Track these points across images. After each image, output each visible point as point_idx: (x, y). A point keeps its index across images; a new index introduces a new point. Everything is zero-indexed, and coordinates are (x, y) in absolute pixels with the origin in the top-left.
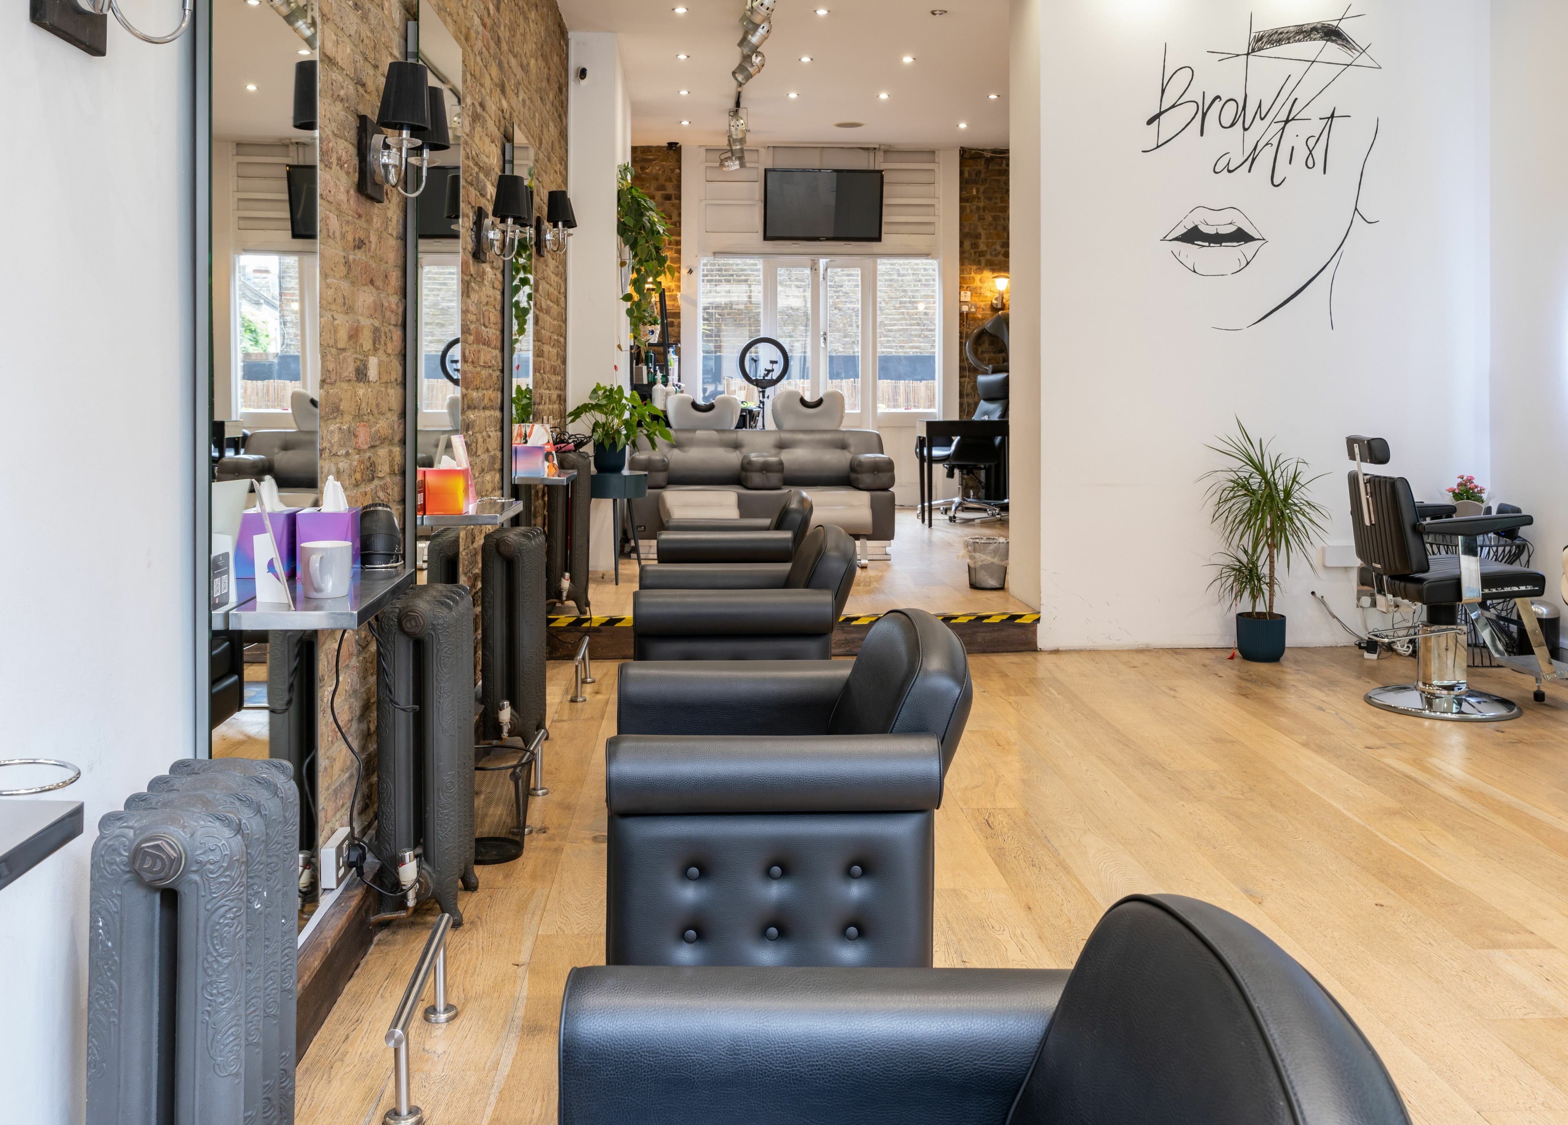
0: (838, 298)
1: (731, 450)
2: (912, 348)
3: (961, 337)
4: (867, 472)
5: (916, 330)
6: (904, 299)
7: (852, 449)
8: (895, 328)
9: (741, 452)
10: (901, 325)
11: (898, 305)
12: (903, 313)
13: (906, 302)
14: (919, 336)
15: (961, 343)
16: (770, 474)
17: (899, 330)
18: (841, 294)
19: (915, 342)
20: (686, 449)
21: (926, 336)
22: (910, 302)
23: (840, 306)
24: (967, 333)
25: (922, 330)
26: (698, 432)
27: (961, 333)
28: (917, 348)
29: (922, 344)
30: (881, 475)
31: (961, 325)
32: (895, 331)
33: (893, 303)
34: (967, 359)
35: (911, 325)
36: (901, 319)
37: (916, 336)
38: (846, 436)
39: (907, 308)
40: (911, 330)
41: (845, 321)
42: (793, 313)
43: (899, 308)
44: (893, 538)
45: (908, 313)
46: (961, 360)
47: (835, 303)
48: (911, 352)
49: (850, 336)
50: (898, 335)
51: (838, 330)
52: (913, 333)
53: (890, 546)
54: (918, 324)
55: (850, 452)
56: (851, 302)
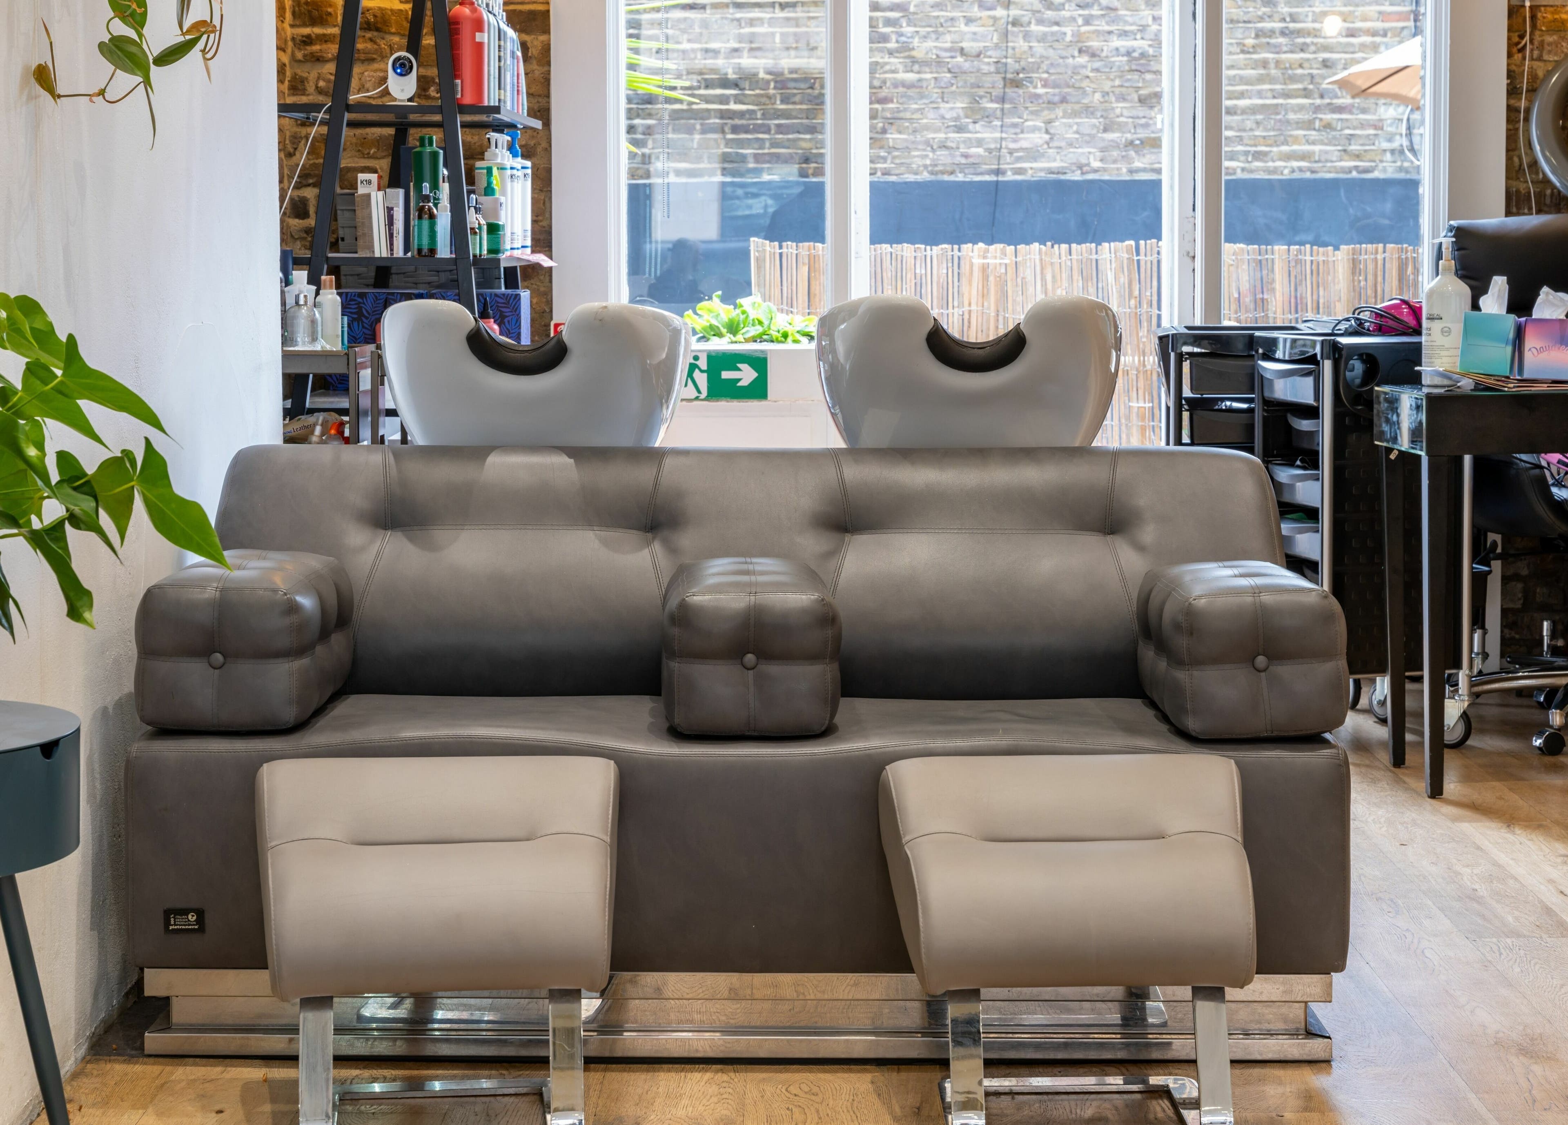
0: (1087, 21)
1: (632, 536)
2: (1288, 157)
3: (1513, 91)
4: (1217, 660)
5: (1301, 108)
6: (1267, 25)
7: (1148, 534)
8: (1243, 103)
9: (672, 550)
10: (1260, 94)
11: (1250, 42)
12: (1265, 64)
13: (1272, 33)
14: (1309, 125)
15: (1512, 111)
16: (774, 669)
17: (1254, 110)
18: (1095, 11)
19: (1296, 140)
20: (440, 534)
21: (1328, 126)
22: (1283, 33)
23: (1094, 44)
24: (1533, 77)
25: (1317, 109)
26: (494, 460)
27: (1511, 75)
28: (1304, 157)
29: (1317, 148)
30: (1285, 671)
31: (1514, 48)
32: (1244, 112)
33: (1239, 34)
34: (1534, 164)
35: (1287, 95)
36: (1260, 80)
37: (1300, 125)
38: (1124, 471)
39: (1277, 49)
40: (1286, 109)
41: (1107, 86)
42: (967, 66)
43: (1255, 49)
44: (1339, 965)
45: (1278, 63)
46: (1513, 172)
47: (1079, 37)
48: (1287, 170)
49: (1121, 127)
50: (1249, 124)
51: (1089, 111)
52: (1292, 116)
53: (1327, 999)
54: (1306, 94)
55: (1140, 548)
56: (1124, 34)
